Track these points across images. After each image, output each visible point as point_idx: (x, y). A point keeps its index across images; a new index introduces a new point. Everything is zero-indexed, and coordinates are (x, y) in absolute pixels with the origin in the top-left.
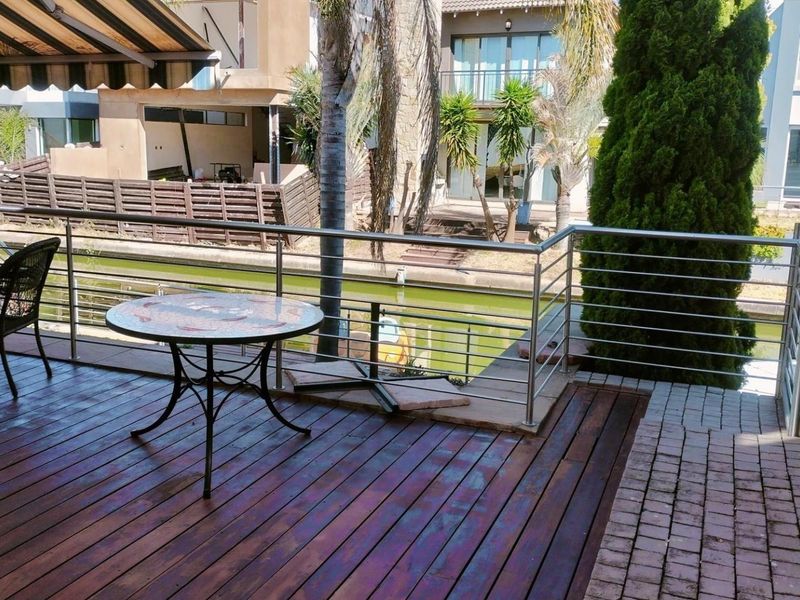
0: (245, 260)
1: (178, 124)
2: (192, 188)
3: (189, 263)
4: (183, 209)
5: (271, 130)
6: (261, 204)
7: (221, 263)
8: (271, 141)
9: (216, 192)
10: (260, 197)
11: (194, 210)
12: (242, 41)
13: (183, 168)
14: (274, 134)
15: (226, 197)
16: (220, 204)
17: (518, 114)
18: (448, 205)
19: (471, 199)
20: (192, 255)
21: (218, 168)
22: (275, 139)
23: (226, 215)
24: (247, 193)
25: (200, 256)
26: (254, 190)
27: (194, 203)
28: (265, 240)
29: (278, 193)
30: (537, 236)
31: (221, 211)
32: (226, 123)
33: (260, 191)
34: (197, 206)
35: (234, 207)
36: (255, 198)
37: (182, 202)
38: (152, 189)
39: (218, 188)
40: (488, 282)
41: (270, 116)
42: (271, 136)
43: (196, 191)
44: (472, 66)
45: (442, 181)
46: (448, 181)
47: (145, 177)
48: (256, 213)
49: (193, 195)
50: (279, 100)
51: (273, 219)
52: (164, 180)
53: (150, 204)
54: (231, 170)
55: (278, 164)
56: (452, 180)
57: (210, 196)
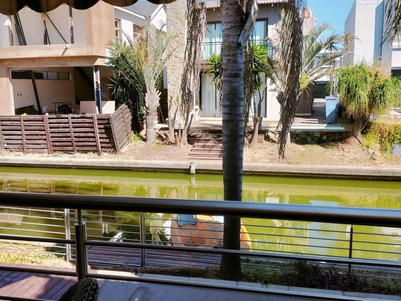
0: (87, 162)
1: (31, 80)
2: (49, 119)
3: (50, 166)
4: (43, 133)
5: (95, 81)
6: (97, 126)
7: (72, 166)
8: (95, 87)
9: (66, 120)
10: (96, 123)
11: (51, 133)
12: (72, 28)
13: (35, 107)
14: (97, 83)
15: (73, 123)
16: (69, 128)
17: (259, 64)
18: (202, 121)
19: (215, 116)
20: (52, 162)
21: (57, 105)
22: (98, 86)
23: (73, 135)
24: (86, 120)
25: (57, 162)
26: (92, 118)
27: (50, 128)
28: (100, 149)
29: (108, 119)
30: (268, 136)
31: (69, 132)
32: (59, 79)
33: (96, 118)
34: (53, 130)
35: (78, 130)
36: (92, 123)
37: (42, 128)
38: (22, 120)
39: (67, 118)
40: (249, 168)
41: (94, 72)
42: (95, 85)
43: (52, 121)
44: (211, 40)
45: (198, 107)
46: (200, 107)
47: (13, 113)
48: (94, 132)
49: (50, 123)
50: (99, 62)
51: (105, 136)
52: (25, 114)
53: (20, 130)
54: (66, 106)
55: (100, 101)
56: (203, 106)
57: (61, 123)
